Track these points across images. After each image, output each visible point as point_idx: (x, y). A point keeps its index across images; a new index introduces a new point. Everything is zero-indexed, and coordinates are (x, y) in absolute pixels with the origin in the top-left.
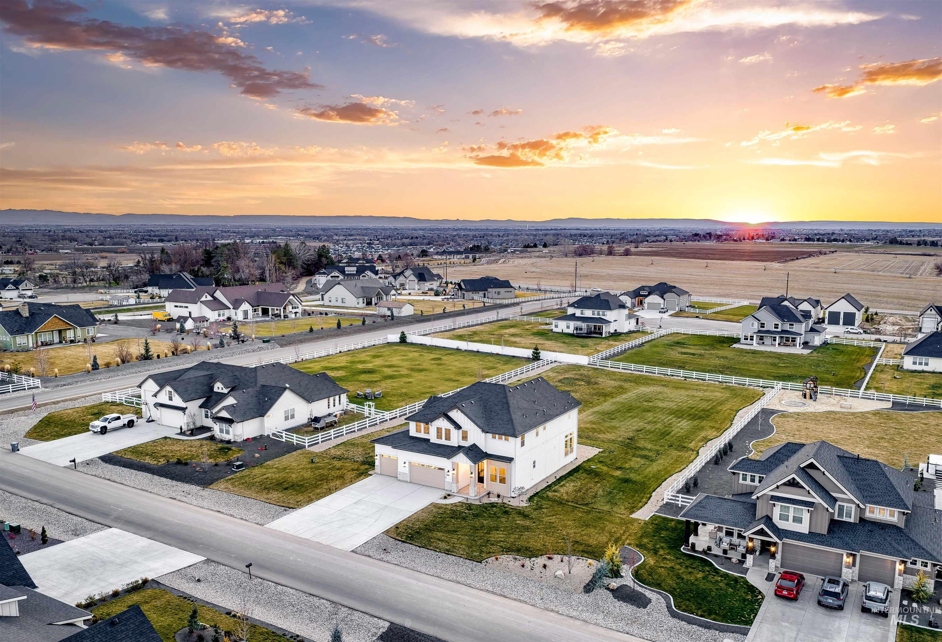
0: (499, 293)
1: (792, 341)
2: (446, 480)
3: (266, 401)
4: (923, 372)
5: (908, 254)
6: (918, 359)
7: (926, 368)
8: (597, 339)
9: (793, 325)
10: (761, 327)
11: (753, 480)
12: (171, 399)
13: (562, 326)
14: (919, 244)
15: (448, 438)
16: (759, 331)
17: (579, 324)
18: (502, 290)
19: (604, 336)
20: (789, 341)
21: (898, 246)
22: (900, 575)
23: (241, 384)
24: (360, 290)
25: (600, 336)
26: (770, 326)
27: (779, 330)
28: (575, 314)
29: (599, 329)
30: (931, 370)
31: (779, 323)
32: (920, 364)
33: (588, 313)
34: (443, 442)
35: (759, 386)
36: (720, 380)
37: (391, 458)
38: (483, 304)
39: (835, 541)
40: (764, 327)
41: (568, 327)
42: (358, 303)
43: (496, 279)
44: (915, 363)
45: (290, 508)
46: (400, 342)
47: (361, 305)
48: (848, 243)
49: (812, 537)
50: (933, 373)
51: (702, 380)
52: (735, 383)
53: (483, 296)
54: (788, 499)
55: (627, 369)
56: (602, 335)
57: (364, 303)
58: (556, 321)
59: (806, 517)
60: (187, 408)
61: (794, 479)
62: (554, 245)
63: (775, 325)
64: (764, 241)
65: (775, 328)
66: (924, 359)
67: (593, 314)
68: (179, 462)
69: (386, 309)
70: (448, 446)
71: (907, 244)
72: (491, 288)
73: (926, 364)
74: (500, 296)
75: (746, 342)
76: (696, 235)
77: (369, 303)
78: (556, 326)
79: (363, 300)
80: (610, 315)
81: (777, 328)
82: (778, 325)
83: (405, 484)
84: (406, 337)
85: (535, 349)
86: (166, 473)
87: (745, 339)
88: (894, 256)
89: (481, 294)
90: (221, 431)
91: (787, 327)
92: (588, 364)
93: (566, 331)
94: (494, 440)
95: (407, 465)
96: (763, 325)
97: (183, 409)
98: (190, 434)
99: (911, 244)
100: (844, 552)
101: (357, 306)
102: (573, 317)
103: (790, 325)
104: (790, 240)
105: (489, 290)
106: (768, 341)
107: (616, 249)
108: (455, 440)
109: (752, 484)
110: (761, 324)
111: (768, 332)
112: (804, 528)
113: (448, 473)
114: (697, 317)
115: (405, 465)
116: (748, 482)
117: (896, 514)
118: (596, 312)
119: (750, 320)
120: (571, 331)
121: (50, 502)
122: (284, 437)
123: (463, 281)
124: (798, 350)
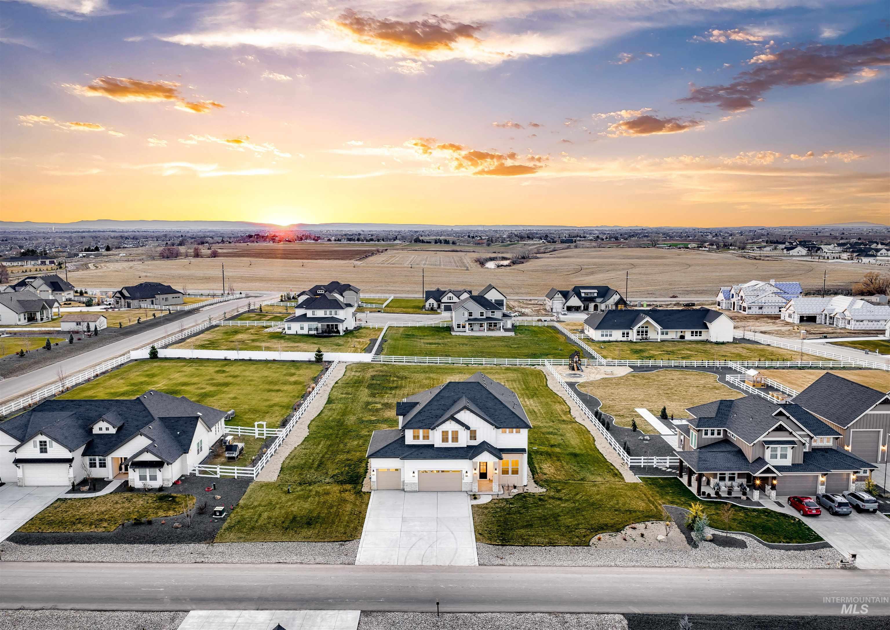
0: (166, 299)
1: (494, 326)
2: (463, 481)
3: (179, 435)
4: (609, 342)
5: (441, 251)
6: (605, 332)
7: (611, 339)
8: (336, 338)
9: (494, 312)
10: (470, 315)
11: (713, 434)
12: (43, 450)
13: (295, 328)
14: (436, 242)
15: (455, 439)
16: (469, 319)
17: (314, 324)
18: (170, 296)
19: (341, 334)
20: (491, 326)
21: (421, 244)
22: (853, 483)
23: (129, 420)
24: (18, 304)
25: (338, 335)
26: (476, 315)
27: (484, 317)
28: (306, 314)
29: (337, 328)
30: (615, 340)
31: (483, 310)
32: (607, 335)
33: (320, 313)
34: (450, 444)
35: (527, 365)
36: (495, 363)
37: (391, 470)
38: (168, 312)
39: (811, 467)
40: (471, 315)
41: (302, 328)
42: (20, 320)
43: (160, 284)
44: (602, 335)
45: (345, 541)
46: (151, 358)
47: (24, 322)
48: (382, 242)
49: (795, 467)
50: (616, 341)
51: (480, 364)
52: (508, 364)
53: (151, 303)
54: (777, 441)
55: (410, 362)
56: (339, 333)
57: (25, 319)
58: (289, 323)
59: (790, 453)
60: (73, 458)
61: (781, 425)
62: (116, 248)
63: (481, 313)
64: (313, 241)
65: (481, 315)
66: (608, 332)
67: (326, 314)
68: (138, 523)
69: (75, 323)
70: (456, 448)
71: (427, 242)
72: (159, 294)
73: (611, 335)
74: (167, 303)
75: (459, 329)
76: (250, 236)
77: (31, 319)
78: (289, 328)
79: (25, 315)
80: (341, 314)
81: (483, 315)
82: (483, 313)
83: (416, 494)
84: (157, 352)
85: (317, 351)
86: (135, 538)
87: (458, 327)
88: (435, 252)
89: (149, 301)
90: (143, 478)
91: (490, 314)
92: (372, 361)
93: (300, 332)
94: (504, 435)
95: (416, 474)
96: (470, 314)
97: (69, 461)
98: (90, 489)
99: (430, 242)
100: (819, 474)
101: (19, 323)
102: (303, 318)
103: (492, 312)
104: (335, 240)
105: (157, 296)
106: (476, 327)
107: (203, 251)
108: (464, 440)
109: (713, 436)
110: (470, 313)
111: (476, 319)
112: (788, 462)
113: (467, 474)
114: (379, 311)
115: (414, 475)
116: (709, 436)
117: (832, 440)
118: (328, 311)
119: (461, 310)
120: (305, 331)
121: (50, 605)
122: (218, 472)
123: (126, 288)
124: (501, 333)
